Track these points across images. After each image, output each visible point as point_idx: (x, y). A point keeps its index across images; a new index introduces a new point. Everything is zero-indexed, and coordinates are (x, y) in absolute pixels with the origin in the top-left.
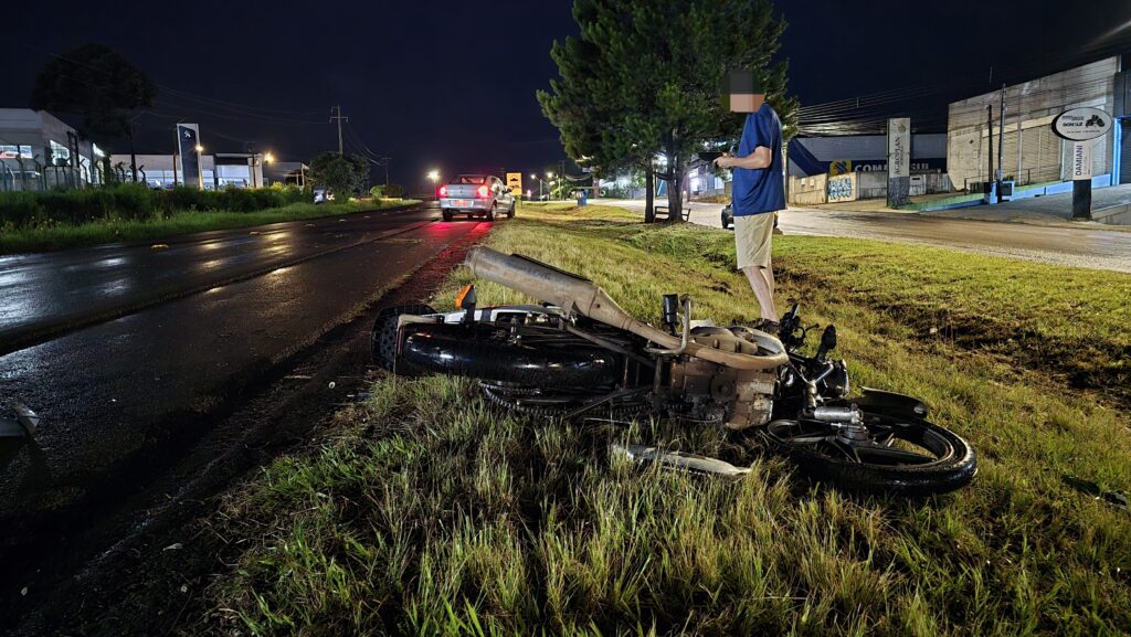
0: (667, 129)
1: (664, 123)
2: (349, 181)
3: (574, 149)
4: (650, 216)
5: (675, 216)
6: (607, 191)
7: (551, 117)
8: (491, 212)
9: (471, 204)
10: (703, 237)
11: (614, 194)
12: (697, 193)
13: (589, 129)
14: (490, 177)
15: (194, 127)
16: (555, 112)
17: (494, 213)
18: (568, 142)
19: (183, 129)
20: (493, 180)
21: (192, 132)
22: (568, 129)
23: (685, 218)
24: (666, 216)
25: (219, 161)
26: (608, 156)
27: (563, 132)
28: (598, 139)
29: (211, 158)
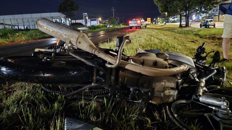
0: (185, 4)
1: (185, 2)
2: (115, 23)
3: (161, 11)
4: (181, 26)
5: (187, 25)
6: (172, 21)
7: (156, 4)
8: (141, 26)
9: (136, 25)
10: (194, 30)
11: (174, 22)
12: (194, 20)
13: (165, 6)
14: (140, 19)
15: (86, 14)
16: (157, 2)
17: (141, 27)
18: (160, 9)
19: (84, 14)
20: (142, 19)
21: (86, 15)
22: (160, 6)
23: (190, 26)
24: (185, 26)
25: (91, 20)
26: (170, 12)
27: (159, 7)
28: (167, 8)
29: (90, 20)
